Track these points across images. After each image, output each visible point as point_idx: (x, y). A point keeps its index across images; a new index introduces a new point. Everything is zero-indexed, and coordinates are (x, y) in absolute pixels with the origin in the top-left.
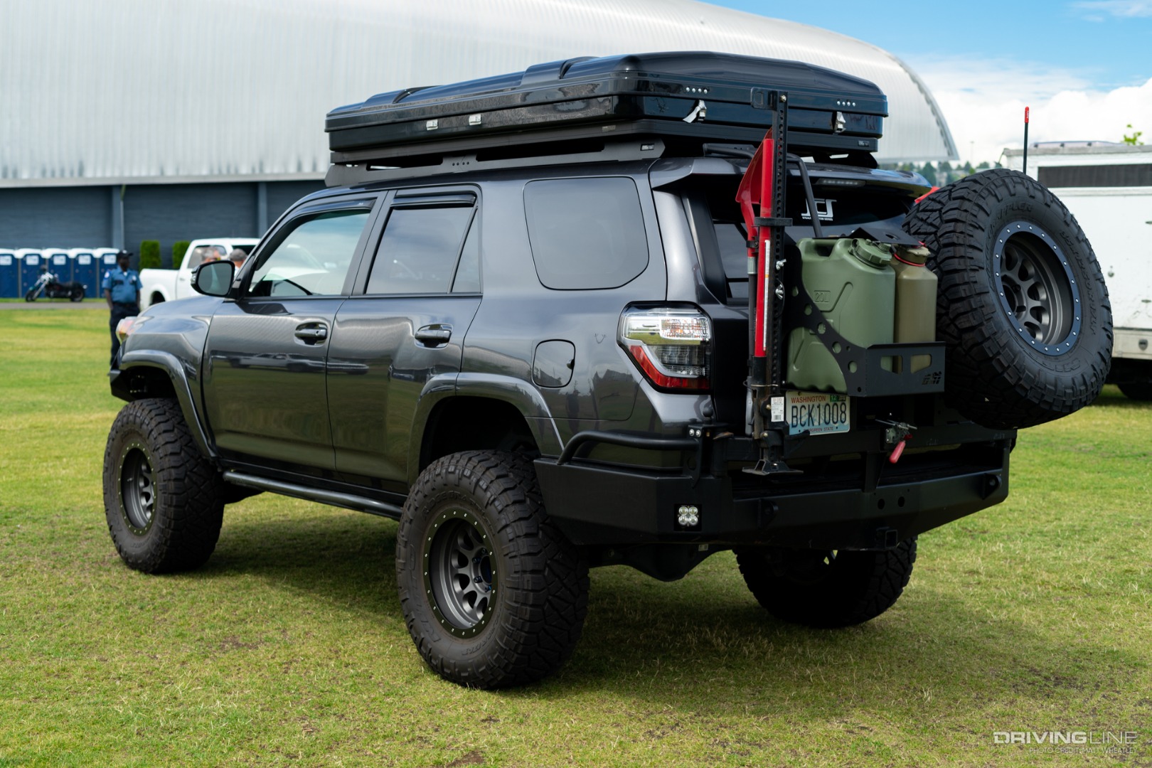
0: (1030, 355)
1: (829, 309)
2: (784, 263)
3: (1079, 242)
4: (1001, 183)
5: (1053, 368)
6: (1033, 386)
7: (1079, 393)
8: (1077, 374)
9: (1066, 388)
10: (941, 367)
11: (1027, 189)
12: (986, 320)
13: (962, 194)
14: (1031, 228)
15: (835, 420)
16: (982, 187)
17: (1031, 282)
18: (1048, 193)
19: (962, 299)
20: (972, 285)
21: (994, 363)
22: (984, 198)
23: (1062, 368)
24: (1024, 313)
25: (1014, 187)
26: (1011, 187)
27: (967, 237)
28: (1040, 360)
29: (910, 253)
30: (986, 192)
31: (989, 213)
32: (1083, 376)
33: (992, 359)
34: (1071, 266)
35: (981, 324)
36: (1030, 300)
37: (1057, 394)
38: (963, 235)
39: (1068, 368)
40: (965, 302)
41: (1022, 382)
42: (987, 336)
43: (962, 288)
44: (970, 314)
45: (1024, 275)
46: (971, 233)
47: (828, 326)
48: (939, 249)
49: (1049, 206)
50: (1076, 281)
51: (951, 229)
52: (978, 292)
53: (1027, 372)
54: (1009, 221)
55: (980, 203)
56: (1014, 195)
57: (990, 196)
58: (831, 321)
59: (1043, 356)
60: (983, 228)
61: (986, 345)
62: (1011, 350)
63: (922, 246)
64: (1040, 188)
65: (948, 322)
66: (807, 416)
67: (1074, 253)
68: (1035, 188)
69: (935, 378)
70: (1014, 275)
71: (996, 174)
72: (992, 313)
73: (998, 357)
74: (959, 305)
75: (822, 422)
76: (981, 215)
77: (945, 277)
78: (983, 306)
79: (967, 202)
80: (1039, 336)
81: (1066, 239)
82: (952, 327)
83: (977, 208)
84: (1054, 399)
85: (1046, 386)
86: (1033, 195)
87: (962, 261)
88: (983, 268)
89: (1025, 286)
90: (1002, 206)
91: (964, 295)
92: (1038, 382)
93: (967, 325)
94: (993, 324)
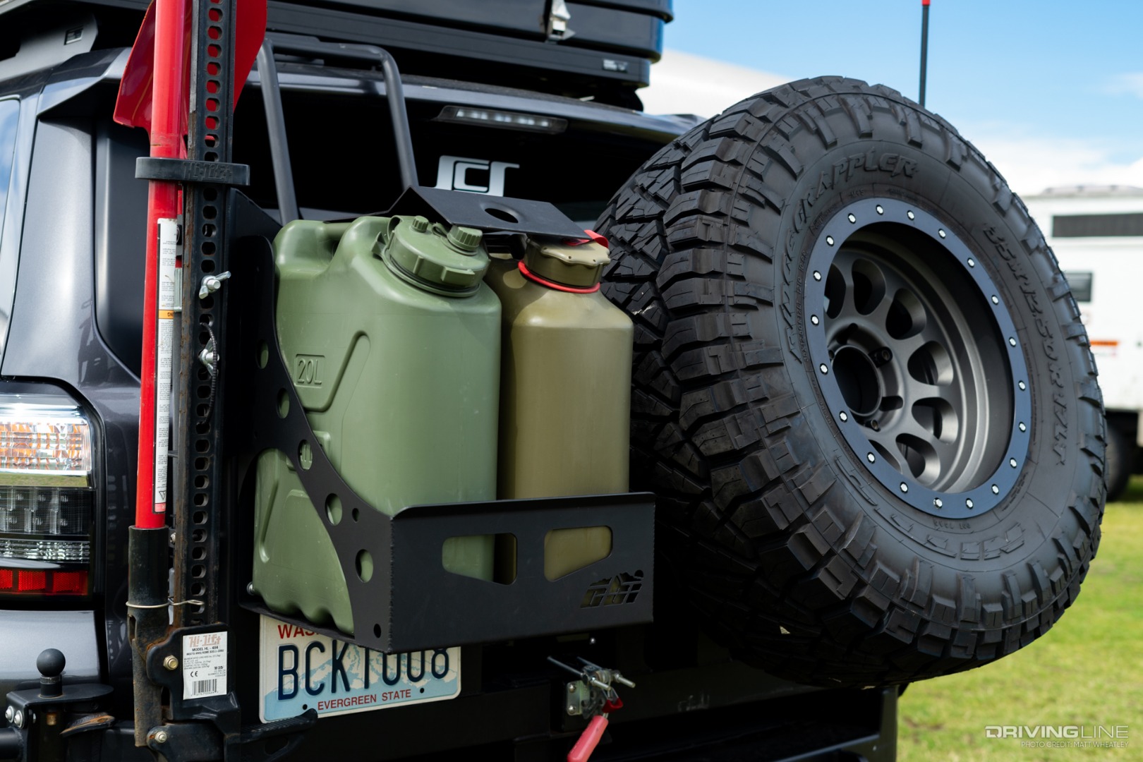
0: (892, 523)
1: (321, 405)
2: (222, 282)
3: (1030, 252)
4: (835, 105)
5: (954, 549)
6: (896, 601)
7: (1019, 611)
8: (1015, 564)
9: (987, 600)
10: (643, 558)
11: (904, 124)
12: (770, 436)
13: (731, 126)
14: (912, 216)
15: (416, 673)
16: (784, 111)
17: (917, 342)
18: (955, 139)
19: (708, 381)
20: (737, 344)
21: (791, 544)
22: (787, 137)
23: (977, 550)
24: (898, 412)
25: (870, 118)
26: (861, 117)
27: (733, 226)
28: (921, 529)
29: (549, 257)
30: (794, 123)
31: (796, 170)
32: (1030, 568)
33: (786, 534)
34: (1009, 307)
35: (758, 445)
36: (912, 382)
37: (962, 617)
38: (721, 221)
39: (992, 548)
40: (715, 387)
41: (864, 593)
42: (772, 476)
43: (708, 351)
44: (726, 419)
45: (900, 325)
46: (741, 216)
47: (318, 448)
48: (662, 256)
49: (957, 168)
50: (1020, 339)
51: (694, 205)
52: (750, 362)
53: (880, 565)
54: (855, 196)
55: (775, 147)
56: (869, 135)
57: (803, 133)
58: (326, 436)
59: (929, 522)
60: (779, 205)
61: (768, 498)
62: (839, 512)
63: (592, 241)
64: (937, 127)
65: (678, 436)
66: (329, 669)
67: (1017, 278)
68: (923, 125)
69: (626, 588)
70: (874, 324)
71: (828, 86)
72: (789, 416)
73: (801, 531)
74: (701, 395)
75: (375, 678)
76: (775, 176)
77: (670, 324)
78: (764, 400)
79: (739, 144)
80: (933, 469)
81: (998, 245)
82: (688, 449)
83: (764, 159)
84: (954, 631)
85: (931, 600)
86: (917, 139)
87: (713, 283)
88: (770, 304)
89: (903, 350)
90: (835, 157)
91: (713, 371)
92: (910, 591)
93: (723, 447)
94: (788, 446)
